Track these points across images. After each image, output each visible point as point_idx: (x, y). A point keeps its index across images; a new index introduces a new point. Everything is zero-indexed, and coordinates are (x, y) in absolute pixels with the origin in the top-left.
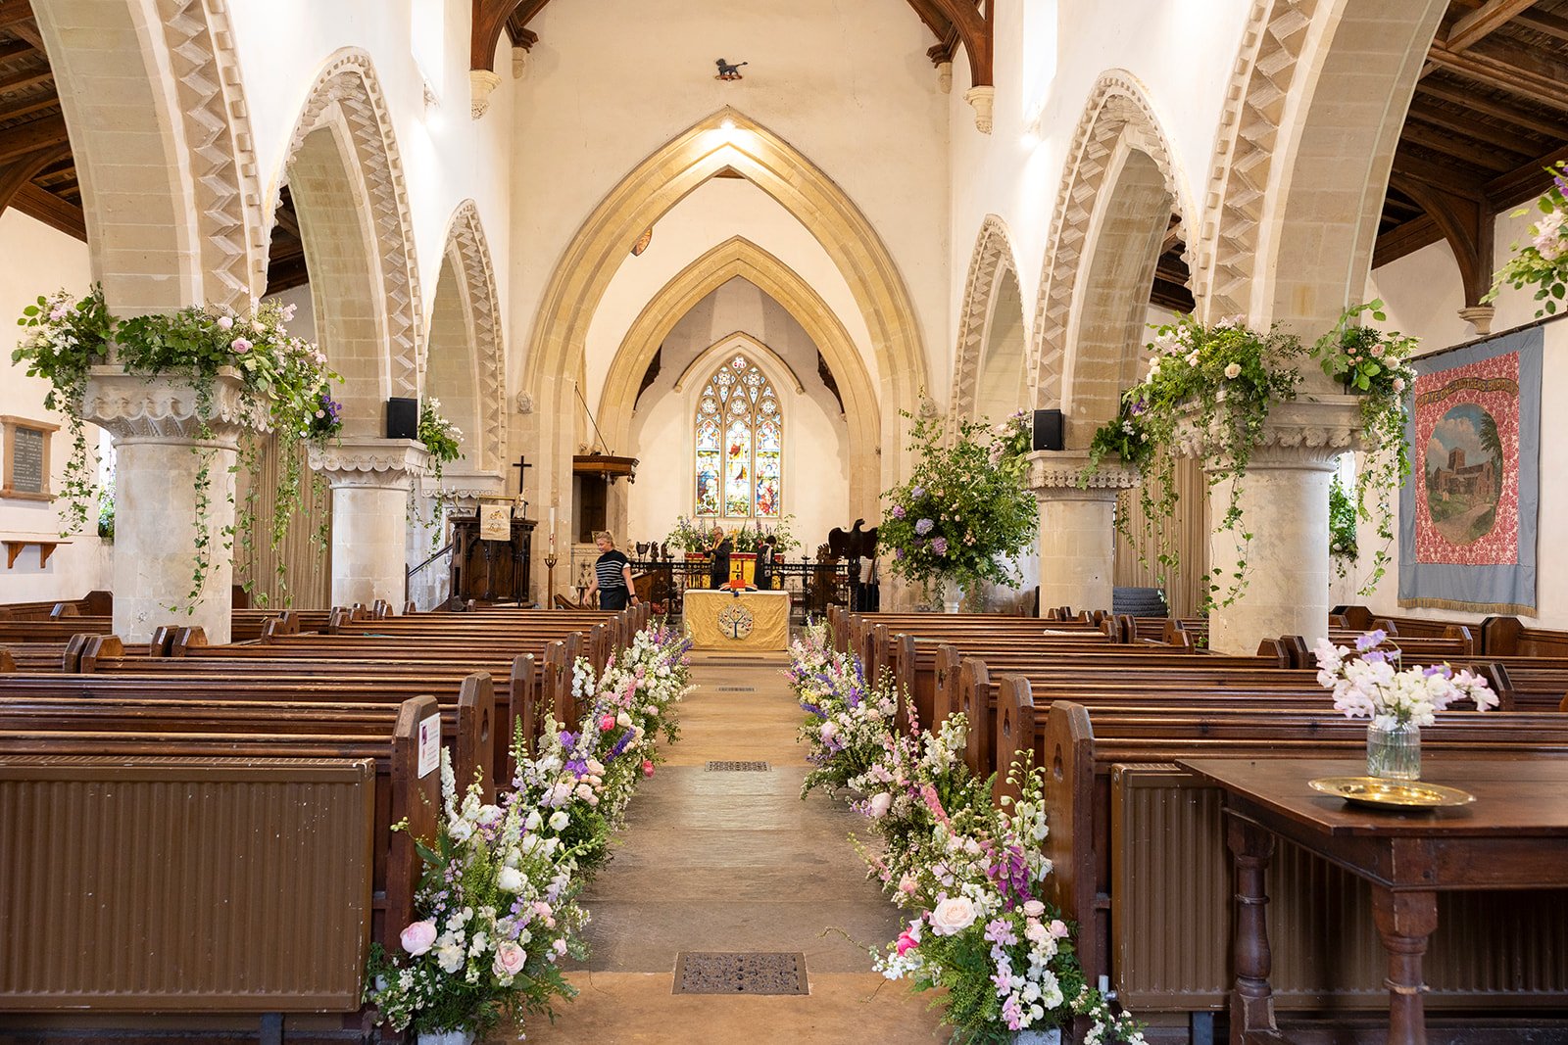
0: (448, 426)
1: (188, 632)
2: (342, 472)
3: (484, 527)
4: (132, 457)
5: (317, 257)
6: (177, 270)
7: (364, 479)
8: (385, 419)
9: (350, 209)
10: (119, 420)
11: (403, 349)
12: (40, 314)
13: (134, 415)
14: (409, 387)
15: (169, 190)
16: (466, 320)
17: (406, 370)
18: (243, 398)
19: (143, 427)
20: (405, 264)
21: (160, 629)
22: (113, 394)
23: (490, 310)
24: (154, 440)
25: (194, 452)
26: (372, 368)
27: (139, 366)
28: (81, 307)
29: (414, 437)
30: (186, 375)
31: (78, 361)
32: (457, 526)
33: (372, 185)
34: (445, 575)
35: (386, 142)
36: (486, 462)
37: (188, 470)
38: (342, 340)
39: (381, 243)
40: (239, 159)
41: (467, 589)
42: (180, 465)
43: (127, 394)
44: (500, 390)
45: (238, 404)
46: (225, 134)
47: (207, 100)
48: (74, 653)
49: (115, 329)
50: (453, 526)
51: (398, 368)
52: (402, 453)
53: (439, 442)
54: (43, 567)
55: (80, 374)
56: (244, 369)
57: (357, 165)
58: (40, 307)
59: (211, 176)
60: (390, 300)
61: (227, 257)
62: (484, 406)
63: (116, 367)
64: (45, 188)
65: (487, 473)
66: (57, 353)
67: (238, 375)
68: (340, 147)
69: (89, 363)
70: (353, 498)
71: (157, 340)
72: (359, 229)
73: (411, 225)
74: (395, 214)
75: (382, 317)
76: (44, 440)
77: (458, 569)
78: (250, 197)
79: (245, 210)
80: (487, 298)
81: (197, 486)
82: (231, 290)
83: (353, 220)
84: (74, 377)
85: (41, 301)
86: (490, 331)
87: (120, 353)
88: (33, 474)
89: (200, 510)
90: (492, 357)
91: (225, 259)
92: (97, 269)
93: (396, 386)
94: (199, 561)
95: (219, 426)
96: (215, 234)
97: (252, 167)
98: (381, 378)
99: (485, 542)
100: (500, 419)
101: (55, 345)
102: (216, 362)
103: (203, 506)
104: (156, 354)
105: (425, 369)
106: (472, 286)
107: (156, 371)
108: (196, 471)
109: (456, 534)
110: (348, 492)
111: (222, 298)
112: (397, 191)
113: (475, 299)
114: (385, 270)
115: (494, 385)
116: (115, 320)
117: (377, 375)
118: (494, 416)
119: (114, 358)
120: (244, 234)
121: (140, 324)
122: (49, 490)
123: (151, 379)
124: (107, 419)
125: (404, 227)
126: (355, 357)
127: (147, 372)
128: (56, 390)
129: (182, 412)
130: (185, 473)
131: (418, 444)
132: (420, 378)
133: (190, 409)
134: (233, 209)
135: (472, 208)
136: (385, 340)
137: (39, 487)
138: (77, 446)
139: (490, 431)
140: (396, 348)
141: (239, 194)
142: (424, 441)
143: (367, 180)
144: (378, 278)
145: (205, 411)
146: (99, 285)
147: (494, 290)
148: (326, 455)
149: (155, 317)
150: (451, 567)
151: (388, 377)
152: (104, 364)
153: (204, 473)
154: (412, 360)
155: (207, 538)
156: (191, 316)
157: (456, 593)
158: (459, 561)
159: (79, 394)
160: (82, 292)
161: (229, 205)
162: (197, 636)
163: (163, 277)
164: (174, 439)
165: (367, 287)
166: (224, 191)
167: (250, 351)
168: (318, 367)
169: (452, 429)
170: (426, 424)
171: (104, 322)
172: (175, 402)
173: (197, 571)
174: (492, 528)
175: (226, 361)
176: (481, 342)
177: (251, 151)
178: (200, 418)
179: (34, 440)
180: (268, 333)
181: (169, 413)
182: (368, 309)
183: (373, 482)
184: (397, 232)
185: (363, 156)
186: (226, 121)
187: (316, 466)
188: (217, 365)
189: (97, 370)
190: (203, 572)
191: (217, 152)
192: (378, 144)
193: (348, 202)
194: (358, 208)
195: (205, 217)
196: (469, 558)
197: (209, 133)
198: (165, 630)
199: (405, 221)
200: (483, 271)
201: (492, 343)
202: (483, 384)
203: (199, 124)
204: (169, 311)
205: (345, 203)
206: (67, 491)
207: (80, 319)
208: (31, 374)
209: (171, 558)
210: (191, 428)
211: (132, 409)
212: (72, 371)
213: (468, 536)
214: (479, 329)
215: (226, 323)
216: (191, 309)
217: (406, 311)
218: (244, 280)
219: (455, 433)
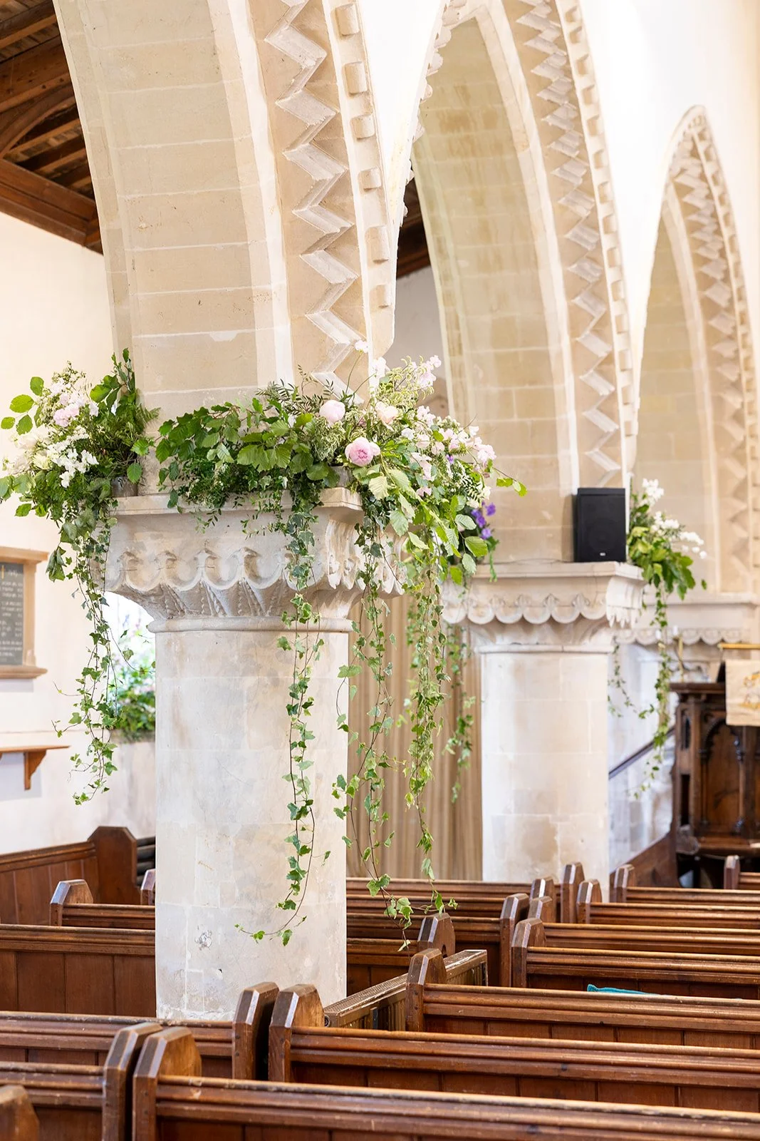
0: (678, 530)
1: (295, 998)
2: (497, 625)
3: (733, 700)
4: (182, 654)
5: (450, 246)
6: (251, 323)
7: (535, 637)
8: (569, 526)
9: (508, 157)
10: (161, 591)
11: (598, 397)
12: (35, 409)
13: (188, 579)
14: (610, 466)
15: (237, 182)
16: (689, 324)
17: (602, 434)
18: (361, 542)
19: (200, 601)
20: (599, 244)
21: (247, 995)
22: (151, 546)
23: (731, 301)
24: (218, 623)
25: (284, 645)
26: (546, 435)
27: (194, 498)
28: (99, 393)
29: (622, 559)
30: (270, 510)
31: (98, 492)
32: (683, 699)
33: (544, 109)
34: (661, 784)
35: (567, 28)
36: (729, 576)
37: (273, 674)
38: (494, 389)
39: (560, 211)
40: (348, 109)
41: (703, 814)
42: (259, 667)
43: (173, 544)
44: (750, 443)
45: (352, 551)
46: (325, 67)
47: (296, 13)
48: (121, 1067)
49: (153, 431)
50: (673, 698)
51: (591, 435)
52: (601, 587)
53: (662, 562)
54: (27, 787)
55: (101, 515)
56: (364, 491)
57: (519, 77)
58: (35, 398)
59: (303, 146)
60: (574, 312)
61: (330, 287)
62: (723, 474)
63: (155, 500)
64: (21, 164)
65: (730, 597)
66: (65, 483)
67: (353, 501)
68: (493, 51)
69: (113, 493)
70: (518, 671)
71: (224, 452)
72: (523, 190)
73: (608, 173)
74: (583, 157)
75: (561, 343)
76: (25, 576)
77: (686, 778)
78: (366, 175)
79: (359, 200)
80: (726, 279)
81: (292, 709)
82: (339, 347)
83: (512, 175)
84: (91, 522)
85: (37, 385)
86: (731, 338)
87: (163, 475)
88: (11, 636)
89: (297, 752)
90: (736, 386)
91: (327, 292)
92: (122, 326)
93: (588, 466)
94: (296, 843)
95: (322, 594)
96: (309, 250)
97: (369, 121)
98: (562, 453)
99: (735, 730)
100: (751, 496)
101: (63, 470)
102: (317, 482)
103: (302, 745)
104: (221, 477)
105: (635, 429)
106: (700, 261)
107: (221, 503)
108: (290, 680)
109: (681, 713)
110: (508, 660)
111: (322, 362)
112: (586, 113)
113: (705, 282)
114: (566, 259)
115: (737, 433)
116: (153, 415)
117: (554, 449)
118: (740, 492)
119: (153, 482)
120: (356, 244)
121: (195, 423)
122: (33, 659)
123: (213, 517)
124: (143, 589)
125: (597, 177)
126: (516, 419)
127: (204, 506)
128: (67, 546)
129: (262, 572)
130: (266, 680)
131: (627, 570)
132: (627, 448)
133: (275, 567)
134: (339, 200)
135: (702, 120)
136: (567, 385)
137: (19, 655)
138: (96, 637)
139: (734, 519)
140: (586, 396)
141: (348, 172)
142: (636, 562)
143: (536, 102)
144: (553, 273)
145: (301, 572)
146: (126, 356)
147: (738, 264)
148: (470, 595)
149: (217, 409)
150: (673, 772)
151: (573, 451)
152: (136, 494)
153: (303, 686)
154: (613, 415)
155: (309, 803)
156: (274, 401)
157: (685, 821)
158: (689, 762)
159: (100, 550)
160: (100, 369)
161: (332, 193)
162: (309, 1006)
163: (228, 335)
164: (249, 621)
165: (535, 294)
166: (325, 171)
167: (376, 460)
168: (480, 470)
169: (684, 535)
170: (638, 531)
171: (135, 420)
172: (252, 556)
173: (293, 862)
174: (747, 705)
175: (334, 479)
176: (716, 360)
177: (367, 93)
178: (292, 584)
179: (13, 579)
180: (403, 422)
181: (242, 575)
182: (538, 332)
183: (550, 640)
184: (586, 189)
185: (530, 59)
186: (324, 44)
187: (452, 616)
188: (319, 488)
189: (127, 504)
190: (303, 862)
191: (312, 103)
192: (555, 35)
193: (505, 145)
194: (521, 155)
195: (294, 220)
196: (706, 757)
197: (301, 71)
198: (256, 995)
199: (598, 166)
200: (718, 232)
201: (735, 359)
202: (721, 435)
203: (284, 58)
204: (239, 395)
205: (498, 148)
206: (82, 714)
207: (98, 419)
208: (23, 511)
209: (249, 835)
210: (279, 598)
211: (182, 569)
212: (88, 512)
213: (704, 718)
214: (713, 336)
215: (333, 412)
216: (275, 388)
217: (601, 328)
218: (356, 323)
219: (690, 543)
